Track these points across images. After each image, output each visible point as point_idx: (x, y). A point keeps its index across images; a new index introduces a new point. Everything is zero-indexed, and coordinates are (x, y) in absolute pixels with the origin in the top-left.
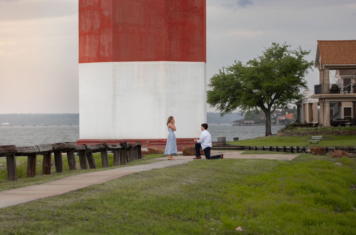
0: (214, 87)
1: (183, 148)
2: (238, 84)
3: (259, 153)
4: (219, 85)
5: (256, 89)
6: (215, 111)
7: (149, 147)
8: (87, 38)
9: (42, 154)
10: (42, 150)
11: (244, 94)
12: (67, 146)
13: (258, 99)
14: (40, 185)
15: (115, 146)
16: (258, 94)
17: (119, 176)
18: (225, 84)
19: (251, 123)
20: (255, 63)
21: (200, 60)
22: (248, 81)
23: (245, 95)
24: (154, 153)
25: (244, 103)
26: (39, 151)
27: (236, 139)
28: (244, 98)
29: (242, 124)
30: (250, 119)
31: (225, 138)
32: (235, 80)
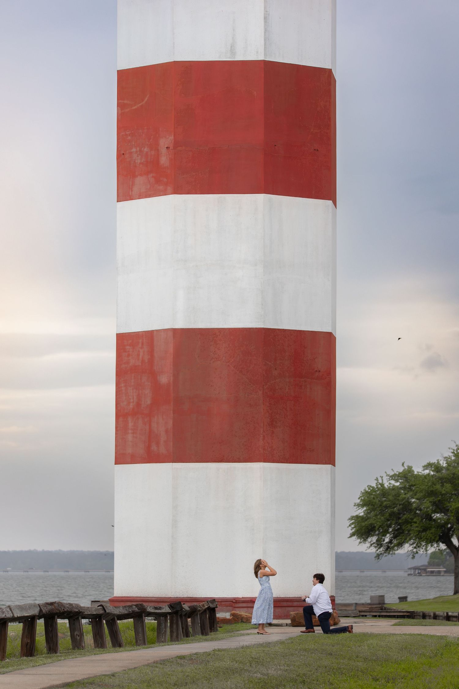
0: (365, 508)
1: (291, 613)
2: (407, 503)
3: (424, 624)
4: (374, 506)
5: (438, 513)
6: (366, 550)
7: (233, 612)
8: (130, 422)
9: (21, 621)
10: (18, 614)
11: (416, 521)
12: (67, 608)
13: (441, 529)
14: (3, 675)
15: (160, 608)
16: (441, 521)
17: (149, 661)
18: (385, 503)
19: (439, 572)
20: (437, 468)
21: (324, 462)
22: (425, 498)
23: (418, 523)
24: (240, 621)
25: (416, 537)
26: (13, 616)
27: (403, 599)
28: (417, 529)
29: (424, 573)
30: (438, 565)
31: (383, 597)
32: (402, 497)
